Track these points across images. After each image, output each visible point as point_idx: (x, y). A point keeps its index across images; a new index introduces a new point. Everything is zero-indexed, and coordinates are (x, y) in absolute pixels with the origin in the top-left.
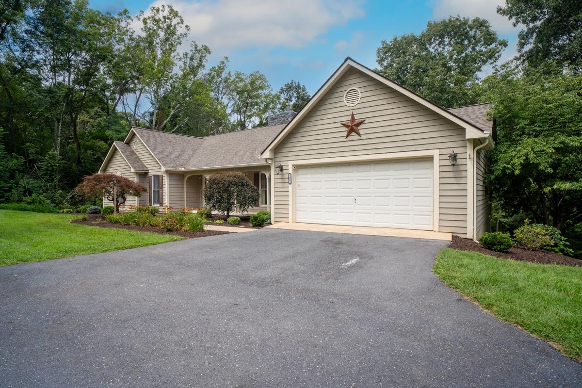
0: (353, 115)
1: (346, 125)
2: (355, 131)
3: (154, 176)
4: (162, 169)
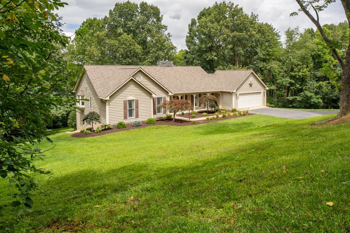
0: (251, 82)
1: (250, 85)
2: (251, 86)
3: (157, 98)
4: (170, 94)
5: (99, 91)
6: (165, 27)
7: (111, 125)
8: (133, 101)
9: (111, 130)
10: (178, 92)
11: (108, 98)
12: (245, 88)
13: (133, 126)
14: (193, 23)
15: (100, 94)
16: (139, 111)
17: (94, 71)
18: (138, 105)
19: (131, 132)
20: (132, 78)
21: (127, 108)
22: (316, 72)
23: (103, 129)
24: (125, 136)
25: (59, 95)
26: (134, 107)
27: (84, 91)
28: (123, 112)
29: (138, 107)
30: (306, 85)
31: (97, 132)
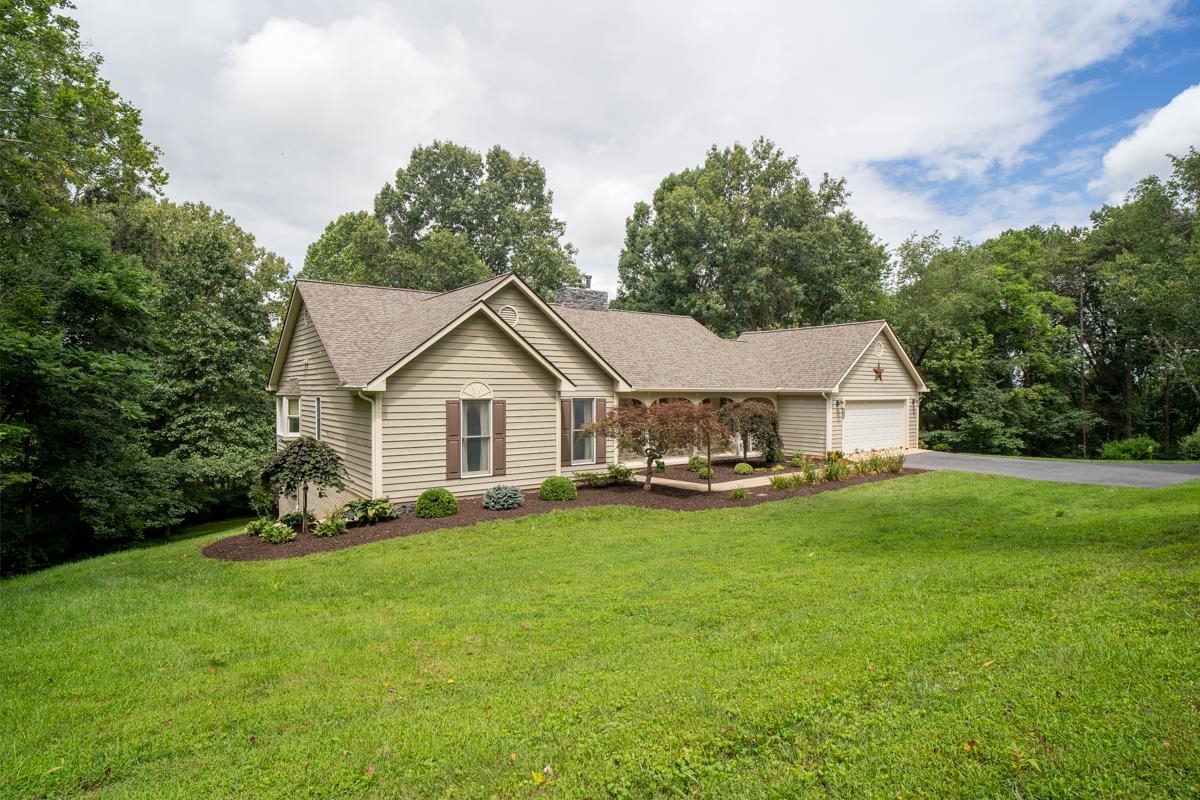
1: (876, 371)
2: (880, 377)
3: (576, 401)
4: (623, 387)
5: (348, 364)
6: (560, 226)
7: (391, 501)
8: (482, 408)
9: (389, 525)
10: (645, 386)
11: (380, 386)
12: (863, 386)
13: (487, 508)
14: (641, 212)
15: (349, 373)
16: (508, 446)
17: (335, 300)
18: (504, 423)
19: (484, 533)
20: (481, 306)
21: (458, 435)
22: (997, 359)
23: (356, 519)
24: (457, 553)
25: (243, 414)
26: (488, 429)
27: (299, 378)
28: (444, 450)
29: (504, 430)
30: (972, 397)
31: (325, 535)
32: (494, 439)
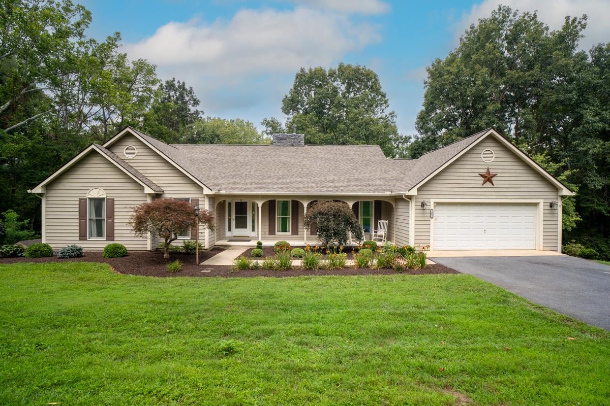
0: (488, 169)
1: (482, 176)
2: (490, 181)
8: (102, 202)
12: (463, 187)
16: (115, 224)
18: (113, 211)
21: (86, 216)
26: (104, 214)
29: (113, 215)
32: (107, 220)
